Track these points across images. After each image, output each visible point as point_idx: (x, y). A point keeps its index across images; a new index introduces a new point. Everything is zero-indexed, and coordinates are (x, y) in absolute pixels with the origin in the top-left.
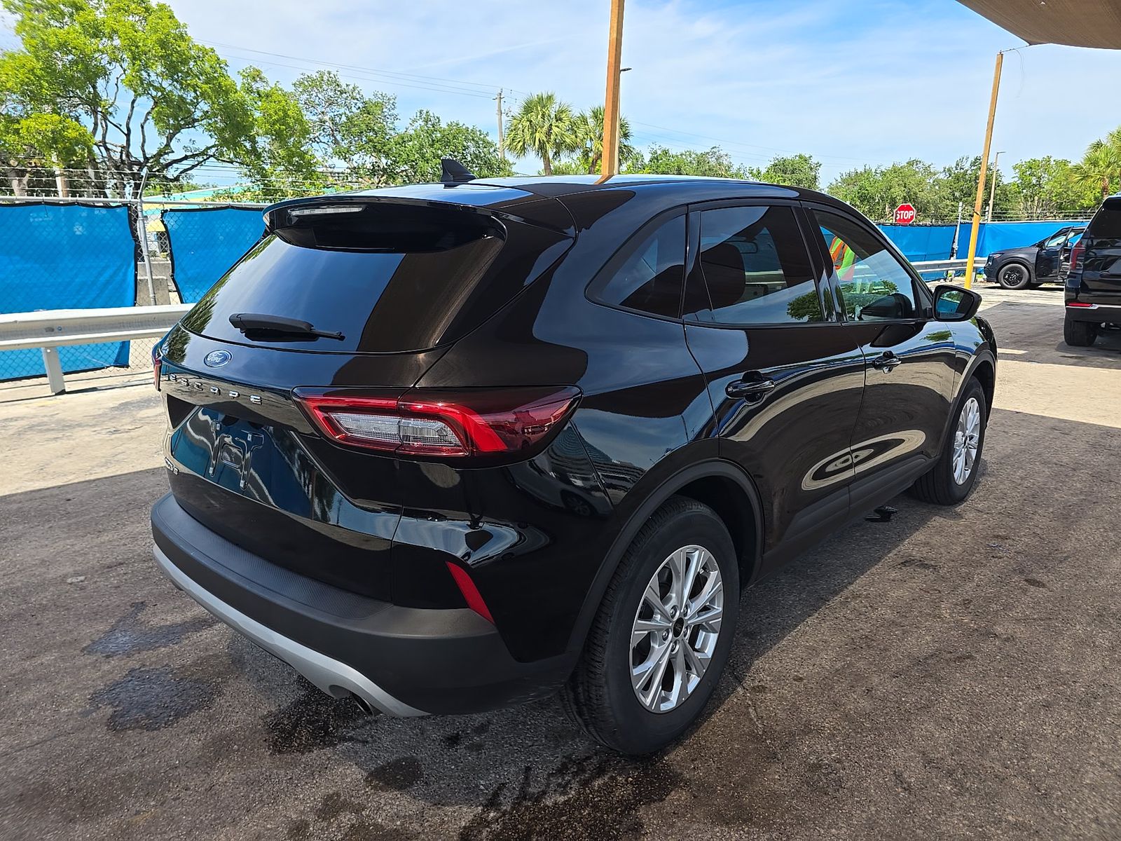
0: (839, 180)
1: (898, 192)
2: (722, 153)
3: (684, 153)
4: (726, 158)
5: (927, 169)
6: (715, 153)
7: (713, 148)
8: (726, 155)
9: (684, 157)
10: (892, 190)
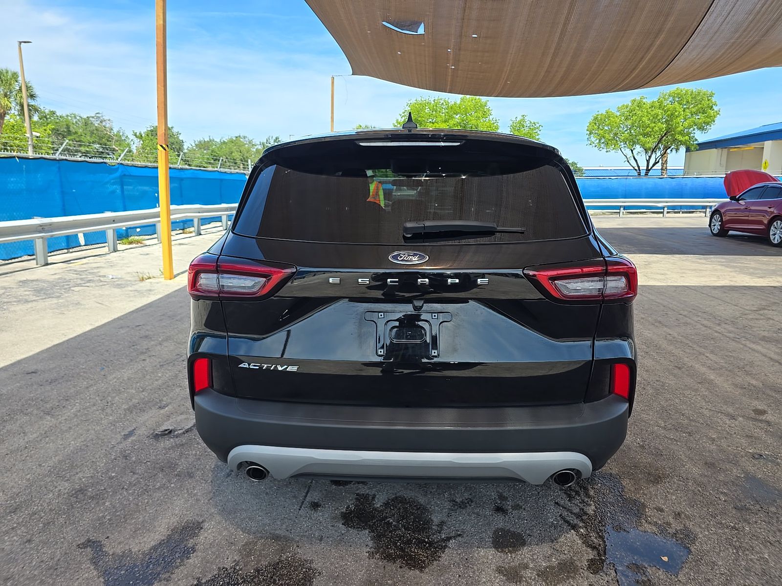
0: (194, 145)
1: (237, 155)
2: (105, 118)
3: (69, 115)
4: (109, 122)
5: (250, 142)
6: (99, 117)
7: (97, 113)
8: (109, 120)
9: (70, 118)
10: (233, 154)
